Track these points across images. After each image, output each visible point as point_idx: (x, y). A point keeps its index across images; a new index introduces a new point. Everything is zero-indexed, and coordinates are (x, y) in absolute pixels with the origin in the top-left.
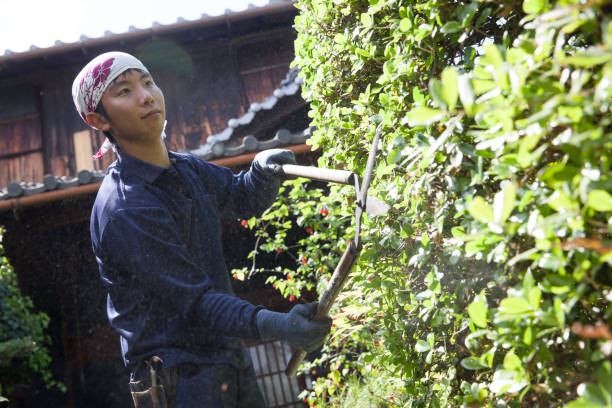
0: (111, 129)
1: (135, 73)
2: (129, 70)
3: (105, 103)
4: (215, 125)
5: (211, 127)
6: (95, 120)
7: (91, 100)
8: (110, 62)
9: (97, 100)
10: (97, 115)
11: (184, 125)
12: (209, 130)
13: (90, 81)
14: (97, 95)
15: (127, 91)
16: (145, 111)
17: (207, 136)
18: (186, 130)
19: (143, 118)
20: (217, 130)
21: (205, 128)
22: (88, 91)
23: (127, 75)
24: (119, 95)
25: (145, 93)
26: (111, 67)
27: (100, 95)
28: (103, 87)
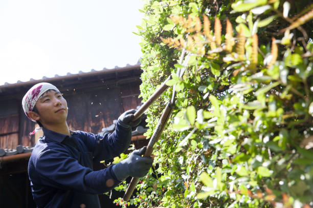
0: (40, 119)
1: (52, 91)
2: (49, 90)
3: (37, 106)
4: (107, 123)
5: (105, 123)
6: (32, 115)
7: (30, 106)
8: (40, 87)
9: (34, 105)
10: (34, 112)
11: (91, 122)
12: (104, 125)
13: (31, 96)
14: (33, 103)
15: (48, 100)
16: (57, 109)
17: (103, 128)
18: (92, 124)
19: (56, 112)
20: (108, 125)
21: (102, 124)
22: (29, 101)
23: (48, 92)
24: (44, 102)
25: (57, 101)
26: (41, 89)
27: (35, 103)
28: (36, 99)
